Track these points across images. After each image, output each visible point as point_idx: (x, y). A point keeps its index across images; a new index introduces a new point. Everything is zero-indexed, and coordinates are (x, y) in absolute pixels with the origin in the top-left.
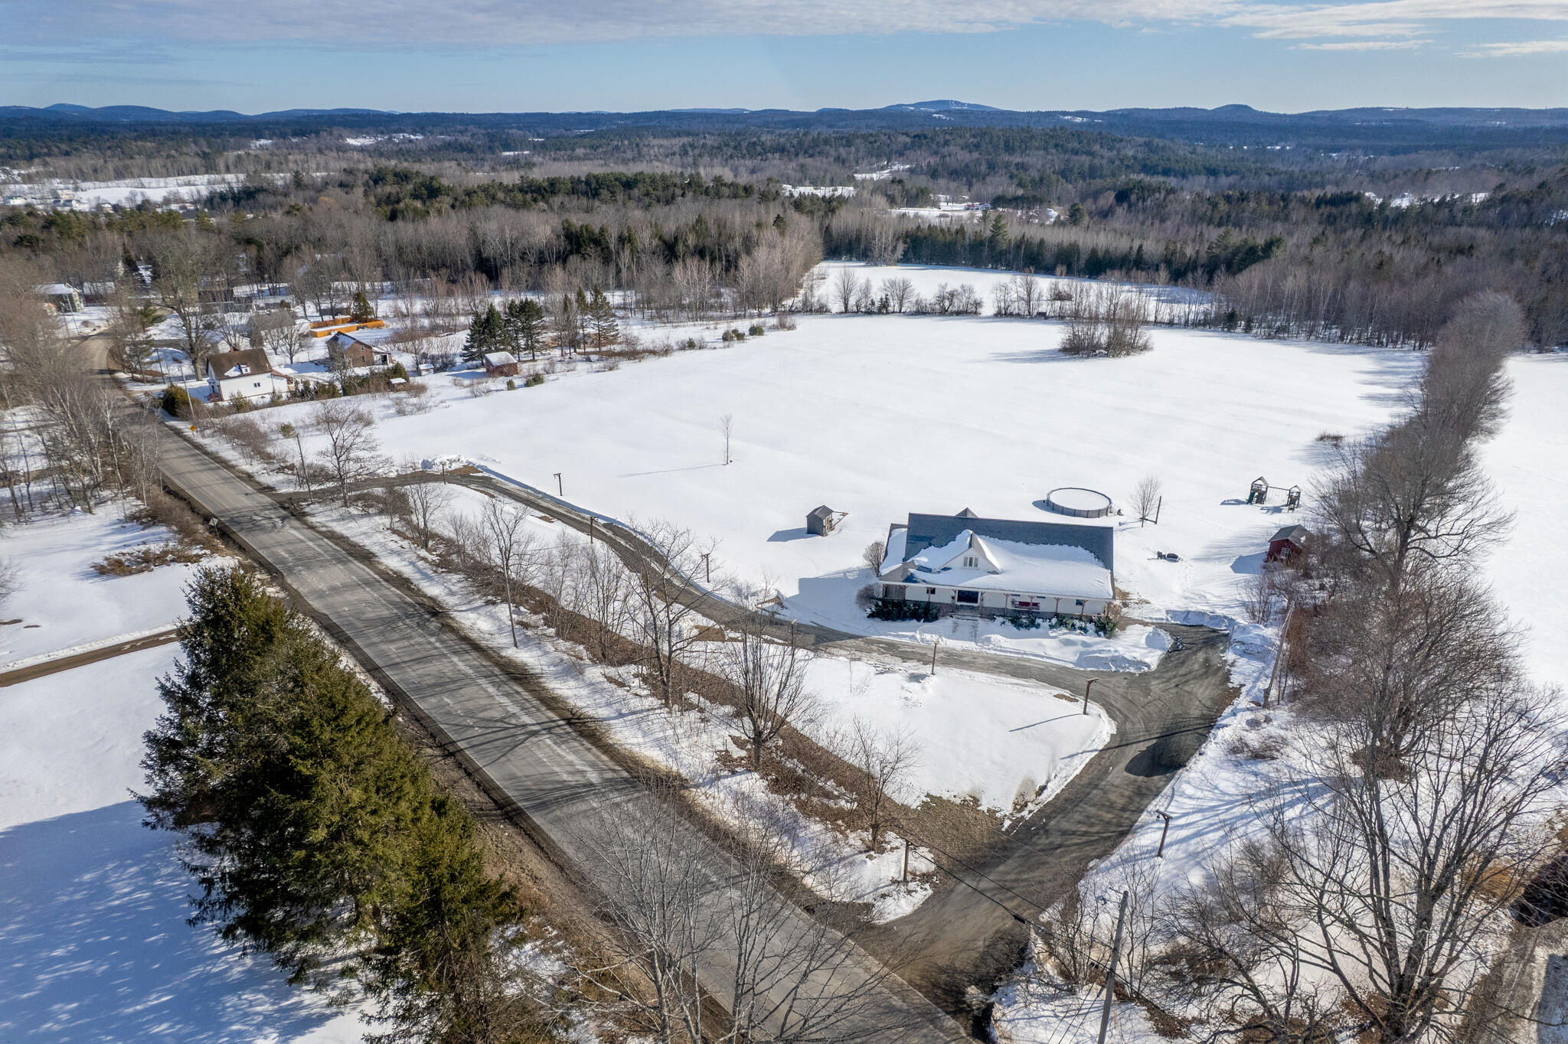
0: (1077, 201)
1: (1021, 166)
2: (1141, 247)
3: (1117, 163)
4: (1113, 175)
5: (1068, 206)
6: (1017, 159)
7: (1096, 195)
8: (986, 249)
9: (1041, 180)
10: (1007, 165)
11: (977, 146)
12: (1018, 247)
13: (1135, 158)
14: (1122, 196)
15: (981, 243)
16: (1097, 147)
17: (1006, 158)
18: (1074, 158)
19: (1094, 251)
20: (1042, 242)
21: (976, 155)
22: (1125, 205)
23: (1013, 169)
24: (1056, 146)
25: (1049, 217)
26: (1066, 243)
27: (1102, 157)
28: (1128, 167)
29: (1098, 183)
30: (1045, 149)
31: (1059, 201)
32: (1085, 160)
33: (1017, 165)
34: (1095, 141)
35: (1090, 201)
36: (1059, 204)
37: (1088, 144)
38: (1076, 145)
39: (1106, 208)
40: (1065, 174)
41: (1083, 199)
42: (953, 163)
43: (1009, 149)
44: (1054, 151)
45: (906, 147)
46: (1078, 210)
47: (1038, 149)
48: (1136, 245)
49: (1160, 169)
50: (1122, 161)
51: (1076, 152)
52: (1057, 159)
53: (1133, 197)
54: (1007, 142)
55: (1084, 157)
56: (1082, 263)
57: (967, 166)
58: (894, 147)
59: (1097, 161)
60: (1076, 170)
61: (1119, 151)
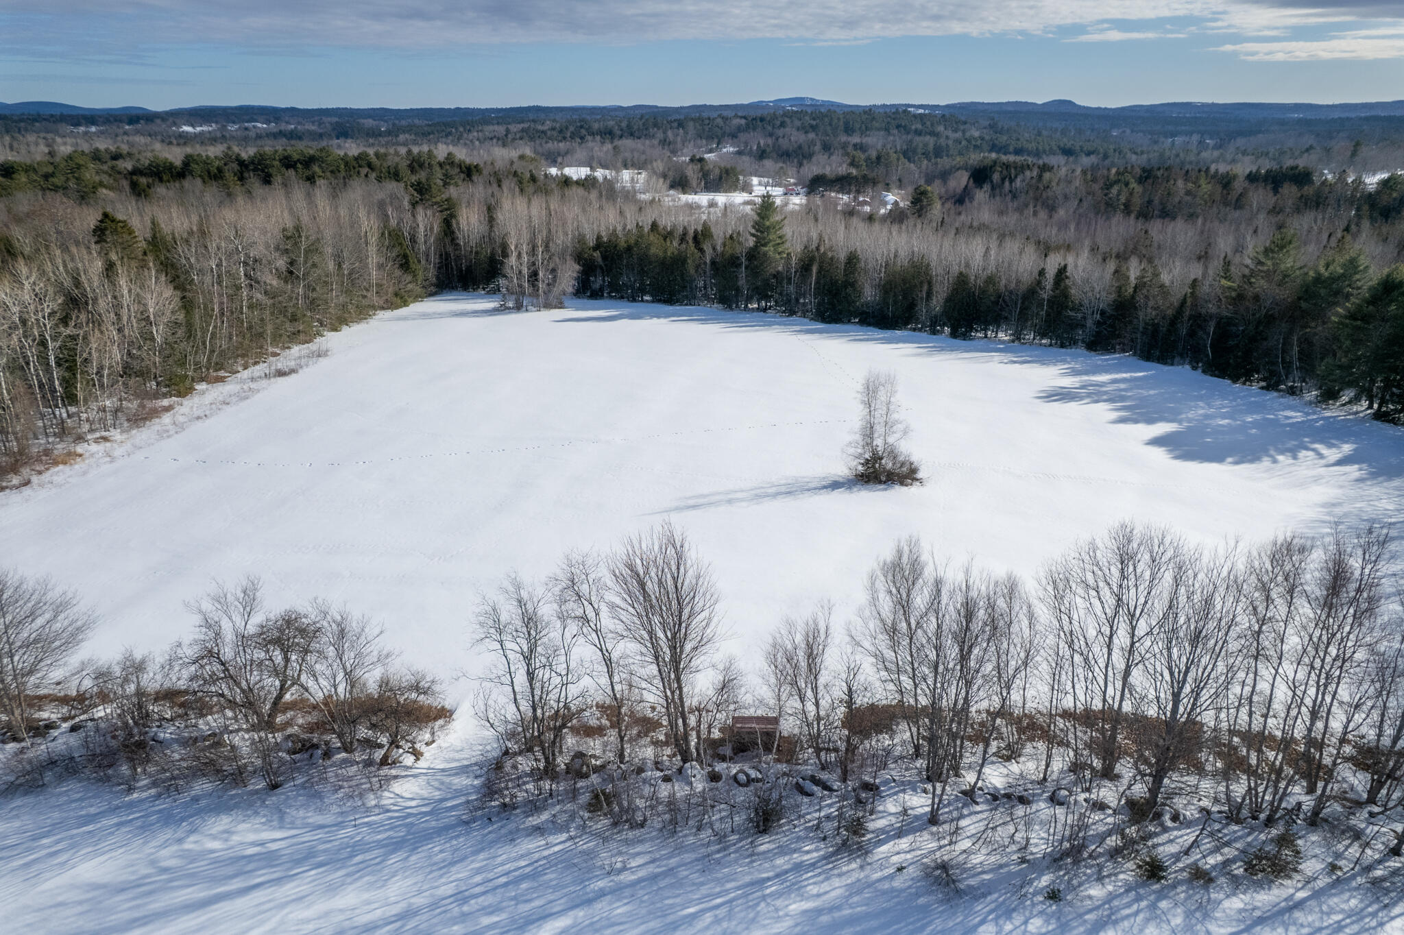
0: (922, 182)
1: (861, 147)
2: (1062, 272)
3: (964, 143)
4: (960, 154)
5: (910, 189)
6: (856, 139)
7: (944, 176)
8: (743, 272)
9: (879, 158)
10: (844, 146)
11: (814, 128)
12: (805, 267)
13: (982, 139)
14: (980, 176)
15: (734, 261)
16: (941, 128)
17: (844, 138)
18: (918, 139)
19: (962, 279)
20: (852, 259)
21: (812, 136)
22: (987, 187)
23: (850, 149)
24: (898, 127)
25: (885, 204)
26: (903, 259)
27: (947, 137)
28: (976, 147)
29: (945, 163)
30: (887, 130)
31: (901, 184)
32: (931, 141)
33: (855, 145)
34: (939, 123)
35: (937, 182)
36: (900, 187)
37: (932, 125)
38: (919, 126)
39: (959, 190)
40: (909, 154)
41: (929, 181)
42: (785, 144)
43: (849, 130)
44: (895, 132)
45: (740, 129)
46: (924, 193)
47: (879, 129)
48: (1052, 264)
49: (1011, 149)
50: (969, 141)
51: (918, 133)
52: (898, 140)
53: (996, 177)
54: (846, 124)
55: (928, 138)
56: (937, 303)
57: (800, 147)
58: (728, 130)
59: (942, 141)
60: (920, 151)
61: (964, 132)
